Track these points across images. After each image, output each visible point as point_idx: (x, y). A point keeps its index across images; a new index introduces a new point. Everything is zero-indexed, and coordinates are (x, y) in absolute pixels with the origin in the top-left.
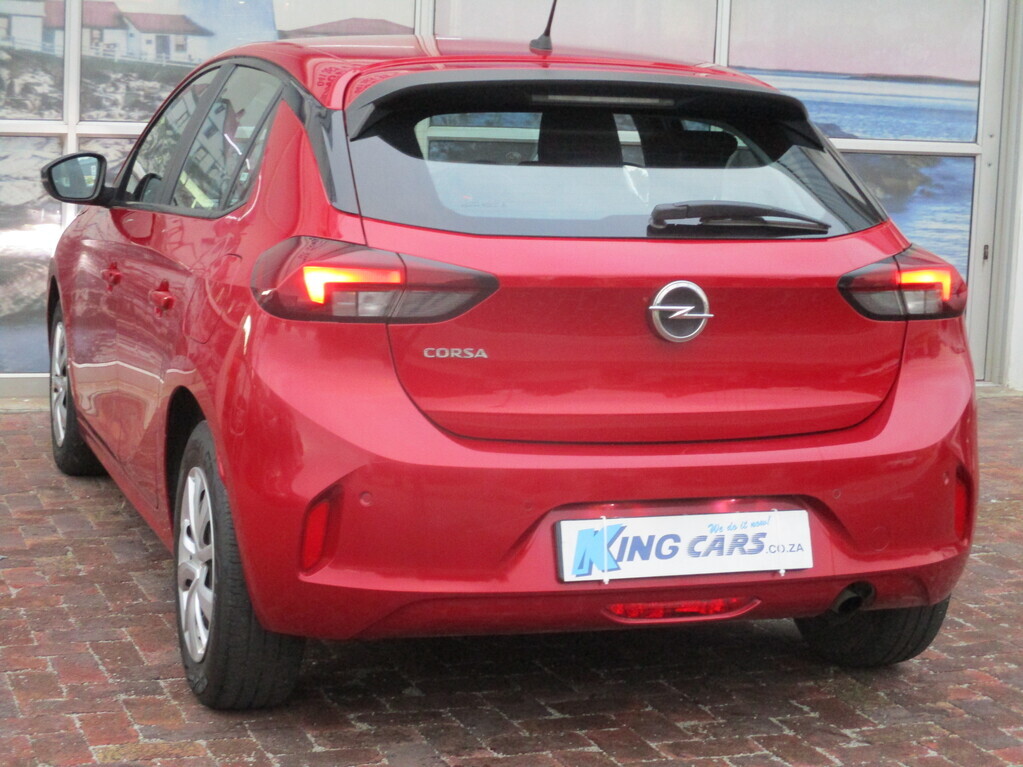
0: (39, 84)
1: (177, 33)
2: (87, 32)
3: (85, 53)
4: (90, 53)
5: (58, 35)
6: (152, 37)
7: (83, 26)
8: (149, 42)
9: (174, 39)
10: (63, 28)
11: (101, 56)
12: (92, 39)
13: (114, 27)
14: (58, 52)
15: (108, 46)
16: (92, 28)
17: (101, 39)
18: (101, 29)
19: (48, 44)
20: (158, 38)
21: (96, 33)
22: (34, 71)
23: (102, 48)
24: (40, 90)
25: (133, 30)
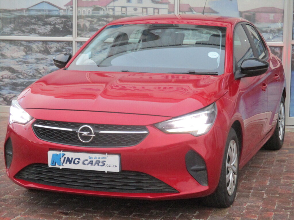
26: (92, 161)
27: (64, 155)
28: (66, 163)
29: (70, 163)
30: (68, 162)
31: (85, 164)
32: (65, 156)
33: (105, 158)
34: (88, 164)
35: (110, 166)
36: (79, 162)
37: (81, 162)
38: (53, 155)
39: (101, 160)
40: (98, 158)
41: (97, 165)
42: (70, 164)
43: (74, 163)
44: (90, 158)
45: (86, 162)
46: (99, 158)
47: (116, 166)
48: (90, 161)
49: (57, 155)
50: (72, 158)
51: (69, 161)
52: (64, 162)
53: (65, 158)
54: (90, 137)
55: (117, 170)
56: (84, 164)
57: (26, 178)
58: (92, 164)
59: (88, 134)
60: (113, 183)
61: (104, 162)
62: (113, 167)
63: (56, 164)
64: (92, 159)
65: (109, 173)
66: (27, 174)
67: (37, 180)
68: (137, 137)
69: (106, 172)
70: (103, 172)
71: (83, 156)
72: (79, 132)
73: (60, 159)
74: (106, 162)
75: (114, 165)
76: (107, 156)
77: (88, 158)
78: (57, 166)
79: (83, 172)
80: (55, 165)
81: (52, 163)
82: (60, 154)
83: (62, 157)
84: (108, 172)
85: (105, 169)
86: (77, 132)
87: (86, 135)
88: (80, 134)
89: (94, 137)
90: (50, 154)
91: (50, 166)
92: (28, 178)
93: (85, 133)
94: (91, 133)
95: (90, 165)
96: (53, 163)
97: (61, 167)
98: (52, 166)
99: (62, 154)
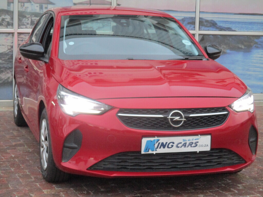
0: (6, 19)
1: (45, 4)
2: (20, 4)
3: (19, 10)
4: (21, 10)
5: (12, 4)
6: (38, 5)
7: (19, 2)
8: (37, 6)
9: (44, 6)
10: (13, 3)
11: (24, 10)
12: (21, 6)
13: (27, 2)
14: (12, 10)
15: (26, 8)
16: (21, 2)
17: (24, 6)
18: (24, 3)
19: (9, 7)
20: (40, 5)
21: (22, 4)
22: (5, 15)
23: (24, 8)
24: (7, 20)
25: (33, 3)
26: (186, 143)
27: (159, 140)
28: (160, 148)
29: (164, 147)
30: (162, 147)
31: (179, 147)
32: (159, 142)
33: (198, 139)
34: (181, 147)
35: (202, 146)
36: (172, 146)
37: (175, 145)
38: (148, 141)
39: (194, 141)
40: (191, 140)
41: (190, 146)
42: (164, 149)
43: (168, 147)
44: (184, 140)
45: (180, 145)
46: (193, 140)
47: (207, 145)
48: (184, 144)
49: (152, 141)
50: (166, 143)
51: (163, 145)
52: (157, 148)
53: (159, 143)
54: (181, 121)
55: (208, 149)
56: (177, 147)
57: (102, 168)
58: (185, 146)
59: (179, 119)
60: (198, 162)
61: (197, 143)
62: (205, 146)
63: (150, 150)
64: (185, 142)
65: (201, 153)
66: (104, 164)
67: (118, 168)
68: (220, 118)
69: (198, 152)
70: (195, 153)
71: (177, 140)
72: (170, 117)
73: (154, 145)
74: (199, 143)
75: (206, 145)
76: (200, 137)
77: (181, 141)
78: (150, 152)
79: (171, 155)
80: (148, 151)
81: (145, 149)
82: (154, 140)
83: (157, 142)
84: (199, 152)
85: (198, 149)
86: (168, 117)
87: (178, 119)
88: (172, 119)
89: (184, 121)
90: (144, 141)
91: (143, 152)
92: (104, 167)
93: (177, 118)
94: (181, 117)
95: (183, 147)
96: (147, 149)
97: (154, 153)
98: (145, 152)
99: (157, 139)
